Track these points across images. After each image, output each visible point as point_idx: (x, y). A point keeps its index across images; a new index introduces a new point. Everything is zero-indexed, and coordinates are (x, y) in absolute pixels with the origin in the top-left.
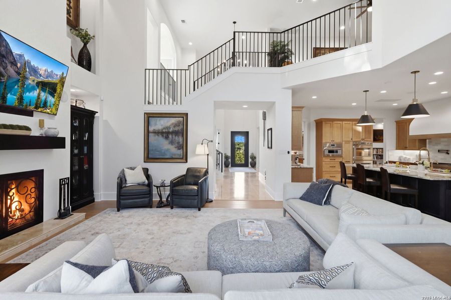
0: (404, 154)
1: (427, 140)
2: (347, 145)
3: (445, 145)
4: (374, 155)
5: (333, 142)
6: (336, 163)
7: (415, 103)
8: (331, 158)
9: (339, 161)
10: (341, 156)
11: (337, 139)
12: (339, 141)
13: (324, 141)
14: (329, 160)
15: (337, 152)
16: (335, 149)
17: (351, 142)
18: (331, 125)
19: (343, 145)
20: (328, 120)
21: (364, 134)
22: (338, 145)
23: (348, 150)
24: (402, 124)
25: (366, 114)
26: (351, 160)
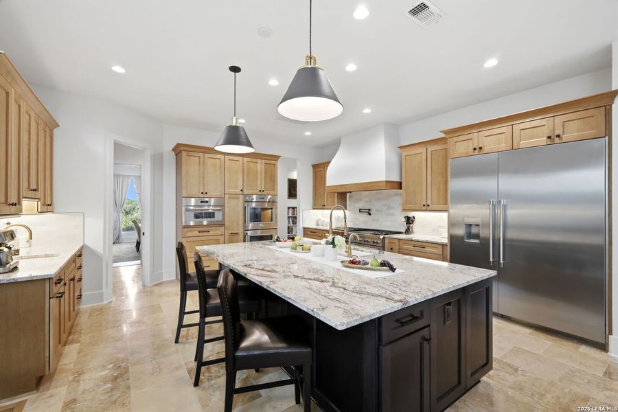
0: (323, 217)
1: (348, 194)
2: (234, 202)
3: (367, 202)
4: (288, 217)
5: (206, 196)
6: (211, 238)
7: (310, 66)
8: (200, 229)
9: (219, 232)
10: (221, 224)
11: (214, 190)
12: (218, 193)
13: (184, 194)
14: (196, 233)
15: (214, 217)
16: (211, 209)
17: (241, 196)
18: (202, 160)
19: (226, 201)
20: (194, 149)
21: (263, 182)
22: (215, 202)
23: (235, 213)
24: (319, 169)
25: (234, 125)
26: (241, 231)
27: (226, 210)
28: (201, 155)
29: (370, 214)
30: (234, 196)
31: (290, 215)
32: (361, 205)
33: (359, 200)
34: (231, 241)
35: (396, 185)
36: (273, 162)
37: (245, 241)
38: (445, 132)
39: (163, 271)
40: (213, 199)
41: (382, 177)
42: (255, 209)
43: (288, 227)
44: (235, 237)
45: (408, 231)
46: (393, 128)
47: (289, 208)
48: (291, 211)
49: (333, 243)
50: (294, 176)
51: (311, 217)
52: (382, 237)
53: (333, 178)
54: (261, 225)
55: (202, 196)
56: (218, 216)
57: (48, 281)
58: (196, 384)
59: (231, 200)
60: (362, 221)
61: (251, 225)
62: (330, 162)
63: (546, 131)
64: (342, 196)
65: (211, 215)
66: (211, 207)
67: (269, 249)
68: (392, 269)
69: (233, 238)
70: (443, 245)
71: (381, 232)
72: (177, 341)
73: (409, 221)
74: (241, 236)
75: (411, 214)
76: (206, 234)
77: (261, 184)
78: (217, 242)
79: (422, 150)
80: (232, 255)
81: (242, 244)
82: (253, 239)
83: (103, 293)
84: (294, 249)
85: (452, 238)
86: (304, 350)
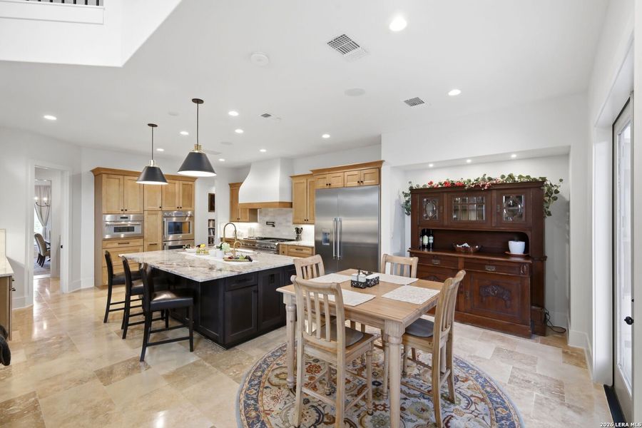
1: (258, 211)
2: (153, 217)
3: (272, 216)
5: (126, 212)
6: (130, 248)
7: (197, 152)
8: (120, 241)
9: (138, 244)
10: (141, 237)
11: (134, 207)
12: (137, 210)
13: (104, 211)
14: (116, 245)
15: (133, 231)
16: (129, 224)
17: (160, 213)
18: (122, 182)
19: (145, 217)
20: (113, 173)
21: (181, 199)
22: (134, 218)
23: (154, 226)
24: (234, 188)
25: (152, 166)
26: (159, 242)
27: (146, 225)
28: (121, 177)
29: (274, 226)
30: (153, 212)
31: (211, 227)
32: (268, 219)
33: (266, 215)
34: (150, 250)
35: (289, 205)
36: (190, 183)
37: (163, 249)
38: (312, 171)
39: (82, 279)
40: (132, 215)
41: (277, 199)
42: (175, 223)
43: (209, 238)
44: (154, 247)
45: (298, 239)
46: (288, 162)
47: (209, 220)
48: (211, 223)
49: (221, 248)
50: (213, 191)
51: (226, 229)
52: (277, 244)
53: (245, 196)
54: (181, 236)
55: (122, 212)
56: (138, 230)
57: (8, 278)
58: (124, 337)
59: (149, 216)
60: (270, 232)
61: (171, 237)
62: (242, 183)
63: (357, 178)
64: (253, 213)
65: (131, 229)
66: (129, 222)
67: (180, 255)
68: (250, 260)
69: (152, 247)
70: (312, 248)
71: (278, 240)
72: (105, 321)
73: (298, 231)
74: (160, 246)
75: (300, 227)
76: (125, 245)
77: (179, 201)
78: (137, 251)
79: (304, 180)
80: (150, 258)
81: (160, 252)
82: (171, 248)
83: (24, 298)
84: (198, 253)
85: (316, 242)
86: (189, 299)
